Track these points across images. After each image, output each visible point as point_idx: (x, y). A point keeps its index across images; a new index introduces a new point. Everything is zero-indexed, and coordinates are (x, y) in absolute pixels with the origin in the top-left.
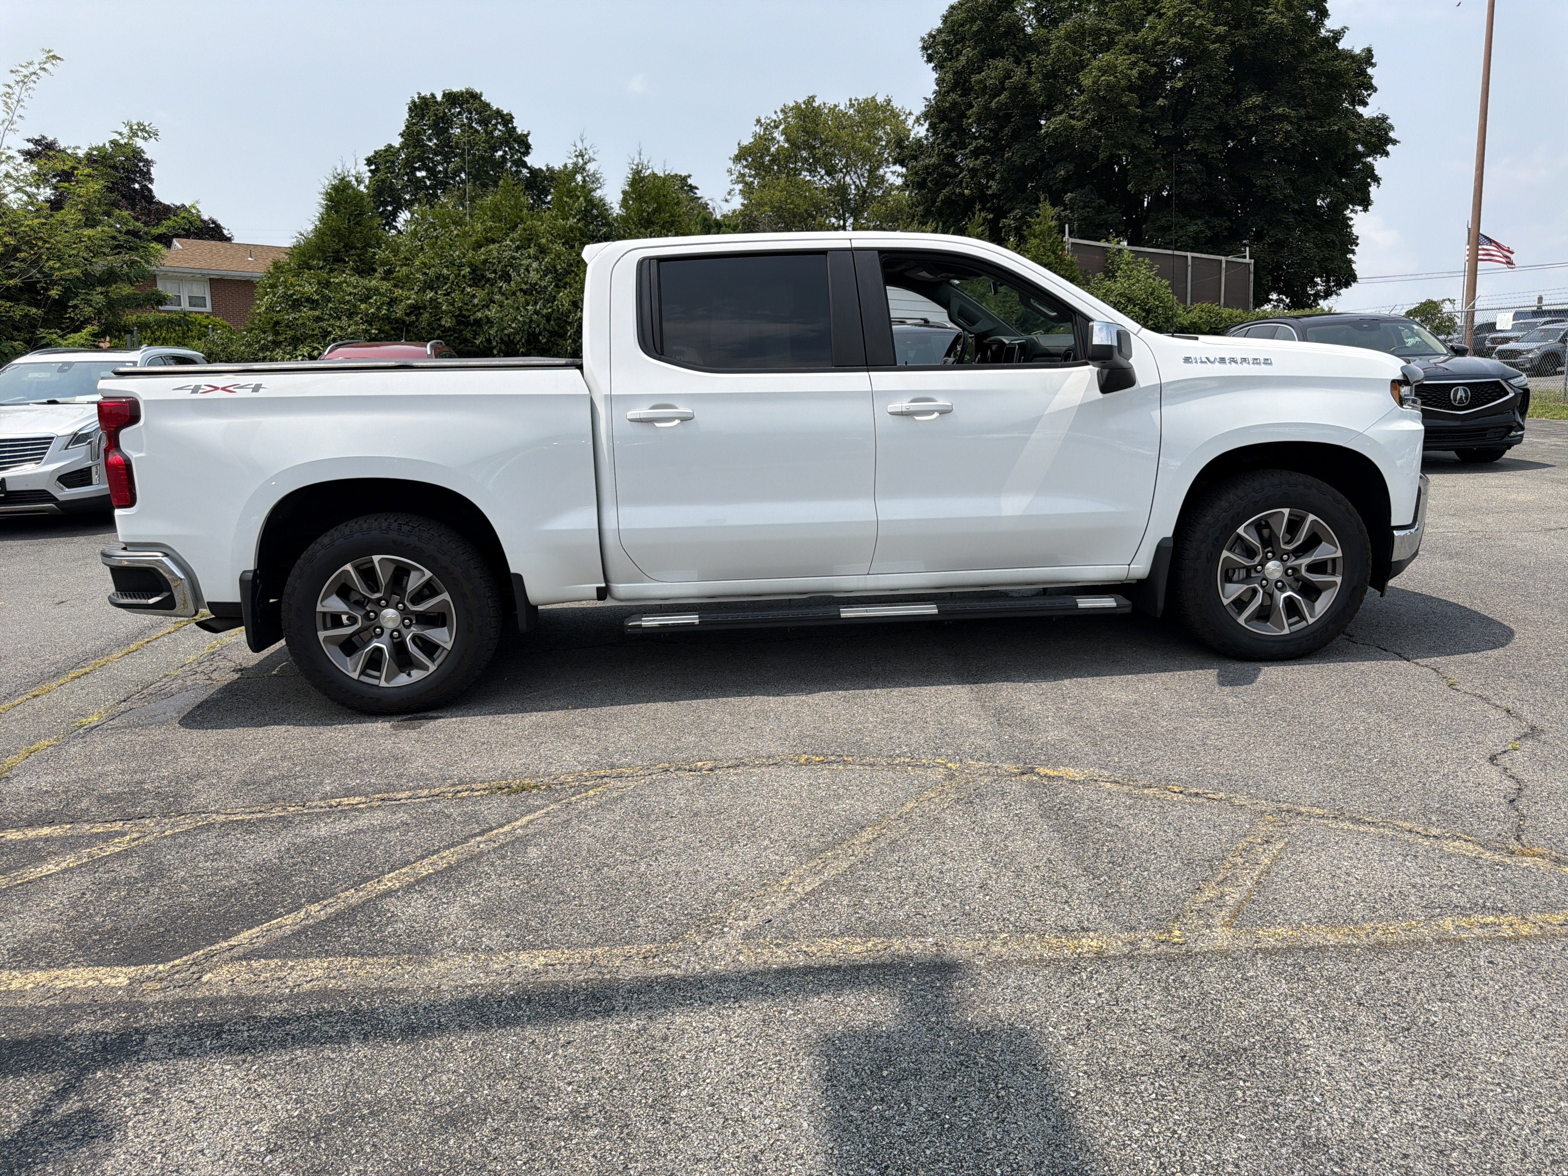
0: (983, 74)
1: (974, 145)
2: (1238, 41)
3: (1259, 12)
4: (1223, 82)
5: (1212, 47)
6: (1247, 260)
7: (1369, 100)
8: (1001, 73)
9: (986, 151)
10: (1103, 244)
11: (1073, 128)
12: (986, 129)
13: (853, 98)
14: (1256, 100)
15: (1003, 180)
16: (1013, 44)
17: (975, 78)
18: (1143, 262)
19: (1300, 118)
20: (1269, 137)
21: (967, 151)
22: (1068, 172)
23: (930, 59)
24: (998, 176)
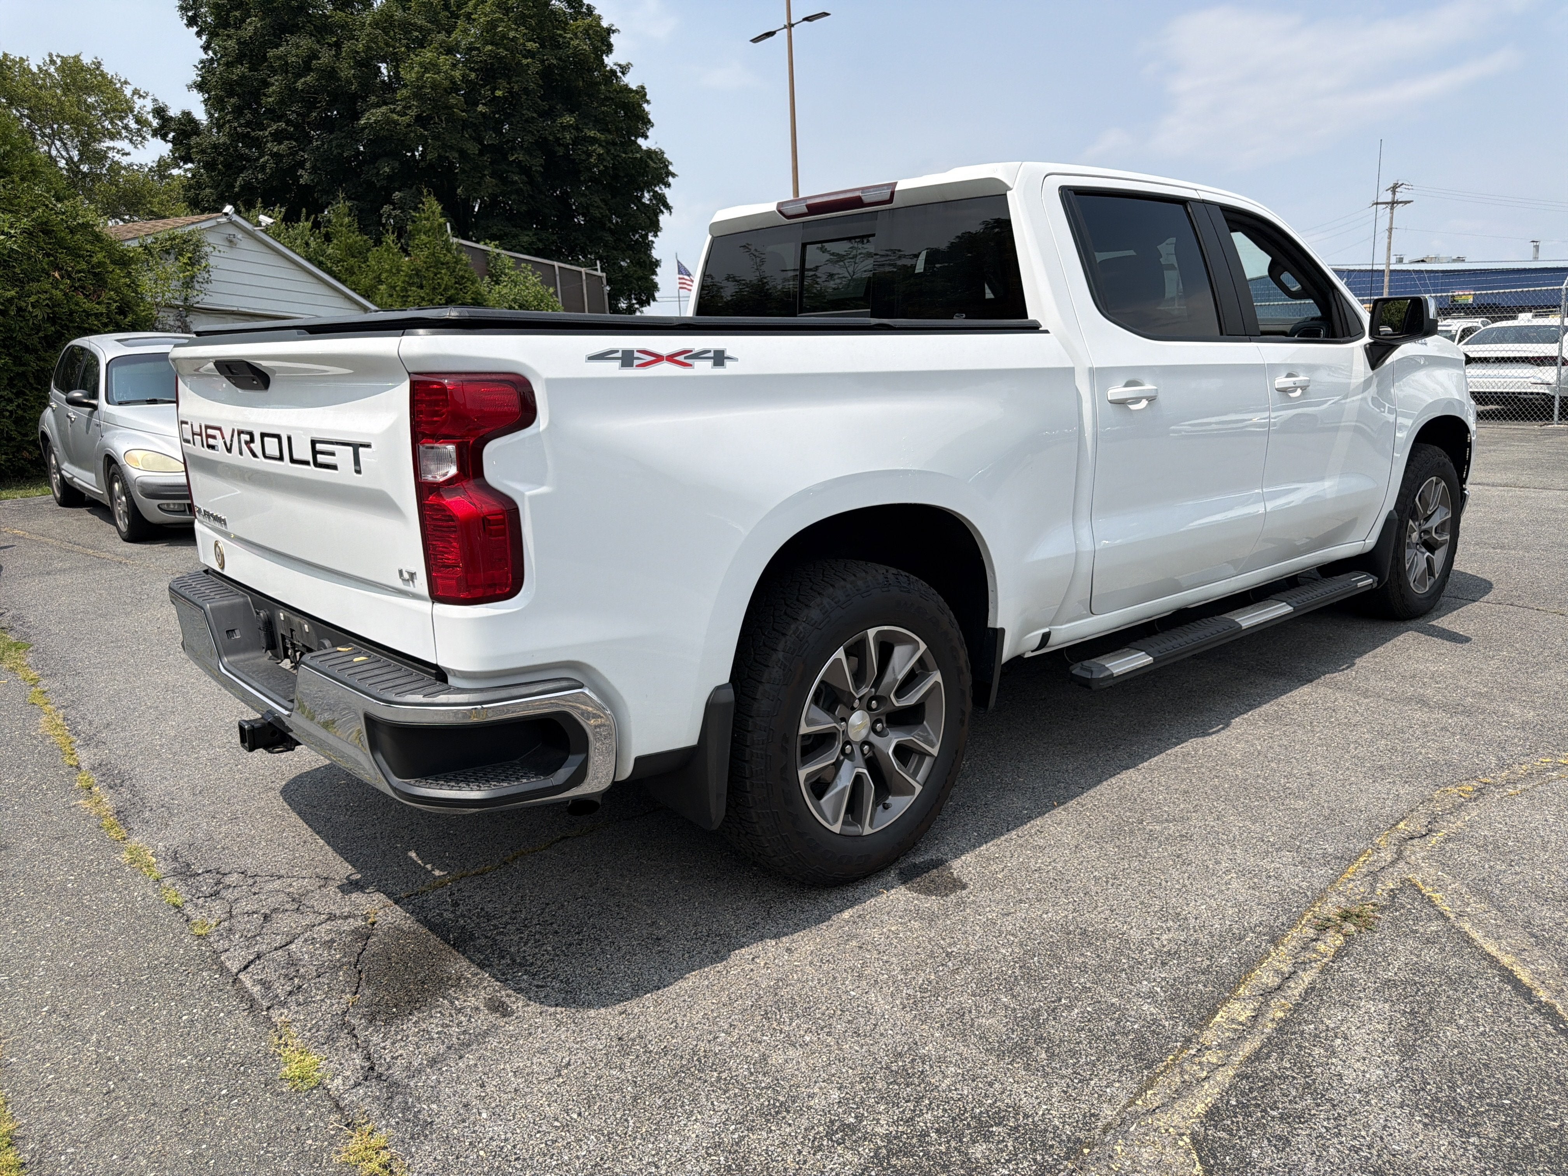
0: (281, 49)
1: (275, 127)
2: (547, 60)
3: (560, 35)
4: (539, 97)
5: (525, 62)
6: (599, 273)
7: (648, 134)
8: (303, 52)
9: (290, 137)
10: (481, 246)
11: (396, 123)
12: (293, 112)
13: (54, 54)
14: (568, 119)
15: (314, 169)
16: (309, 22)
17: (271, 53)
18: (525, 268)
19: (607, 142)
20: (584, 157)
21: (267, 133)
22: (393, 169)
23: (191, 22)
24: (308, 165)
